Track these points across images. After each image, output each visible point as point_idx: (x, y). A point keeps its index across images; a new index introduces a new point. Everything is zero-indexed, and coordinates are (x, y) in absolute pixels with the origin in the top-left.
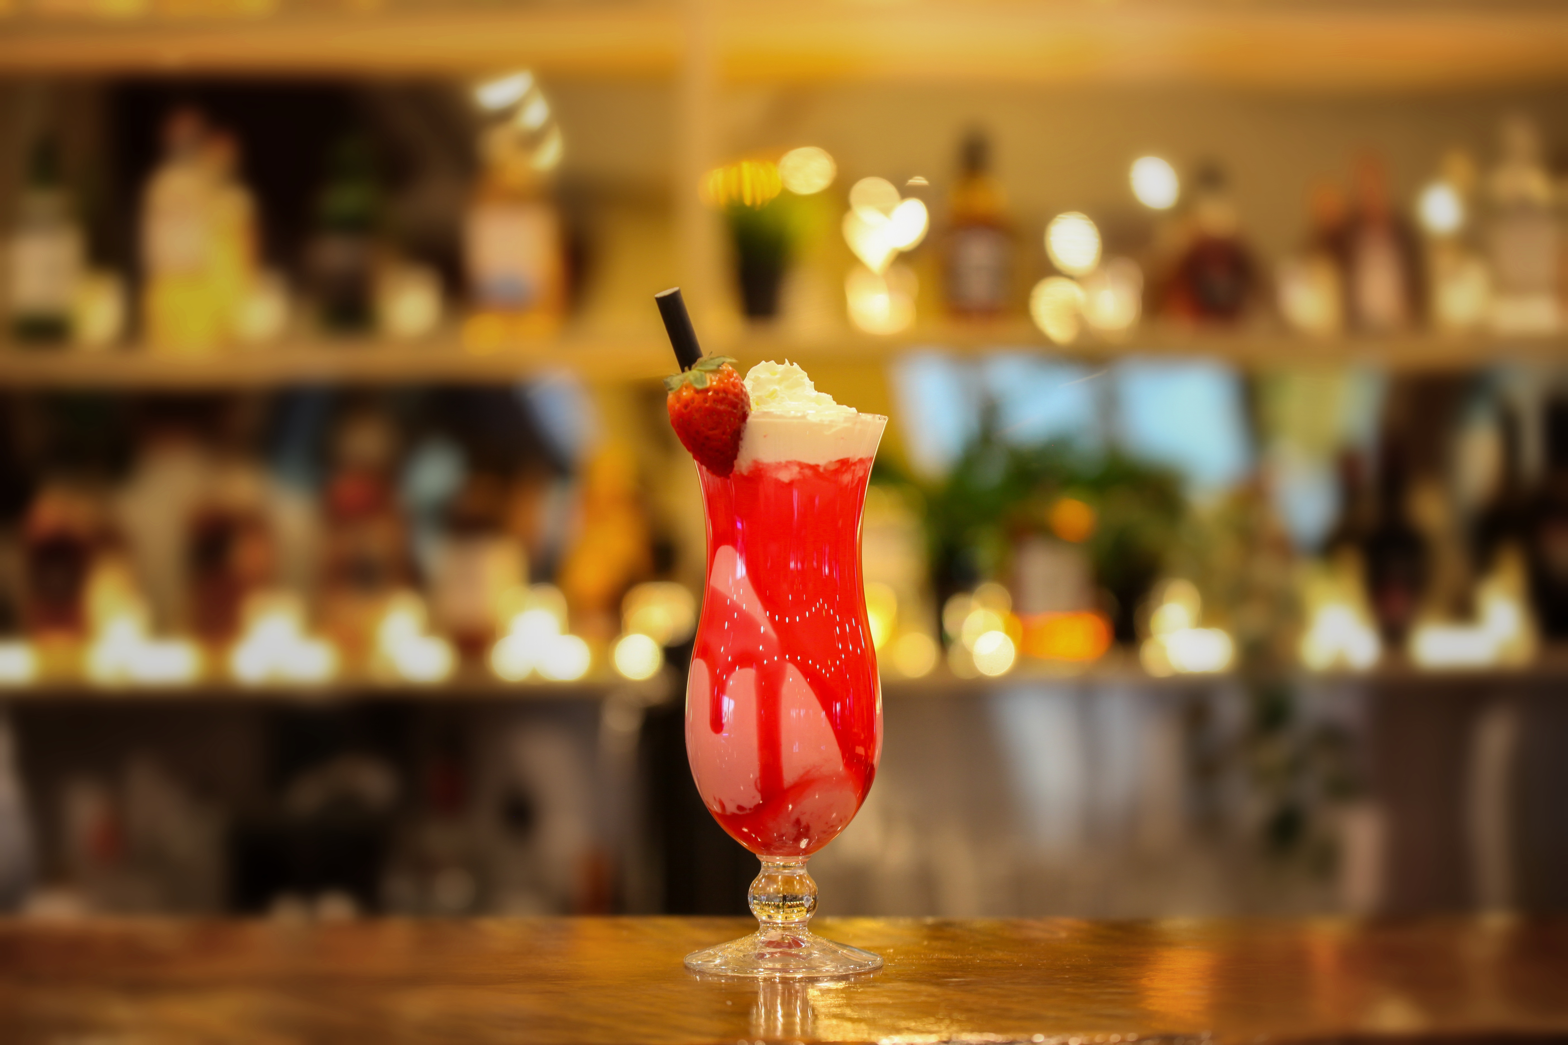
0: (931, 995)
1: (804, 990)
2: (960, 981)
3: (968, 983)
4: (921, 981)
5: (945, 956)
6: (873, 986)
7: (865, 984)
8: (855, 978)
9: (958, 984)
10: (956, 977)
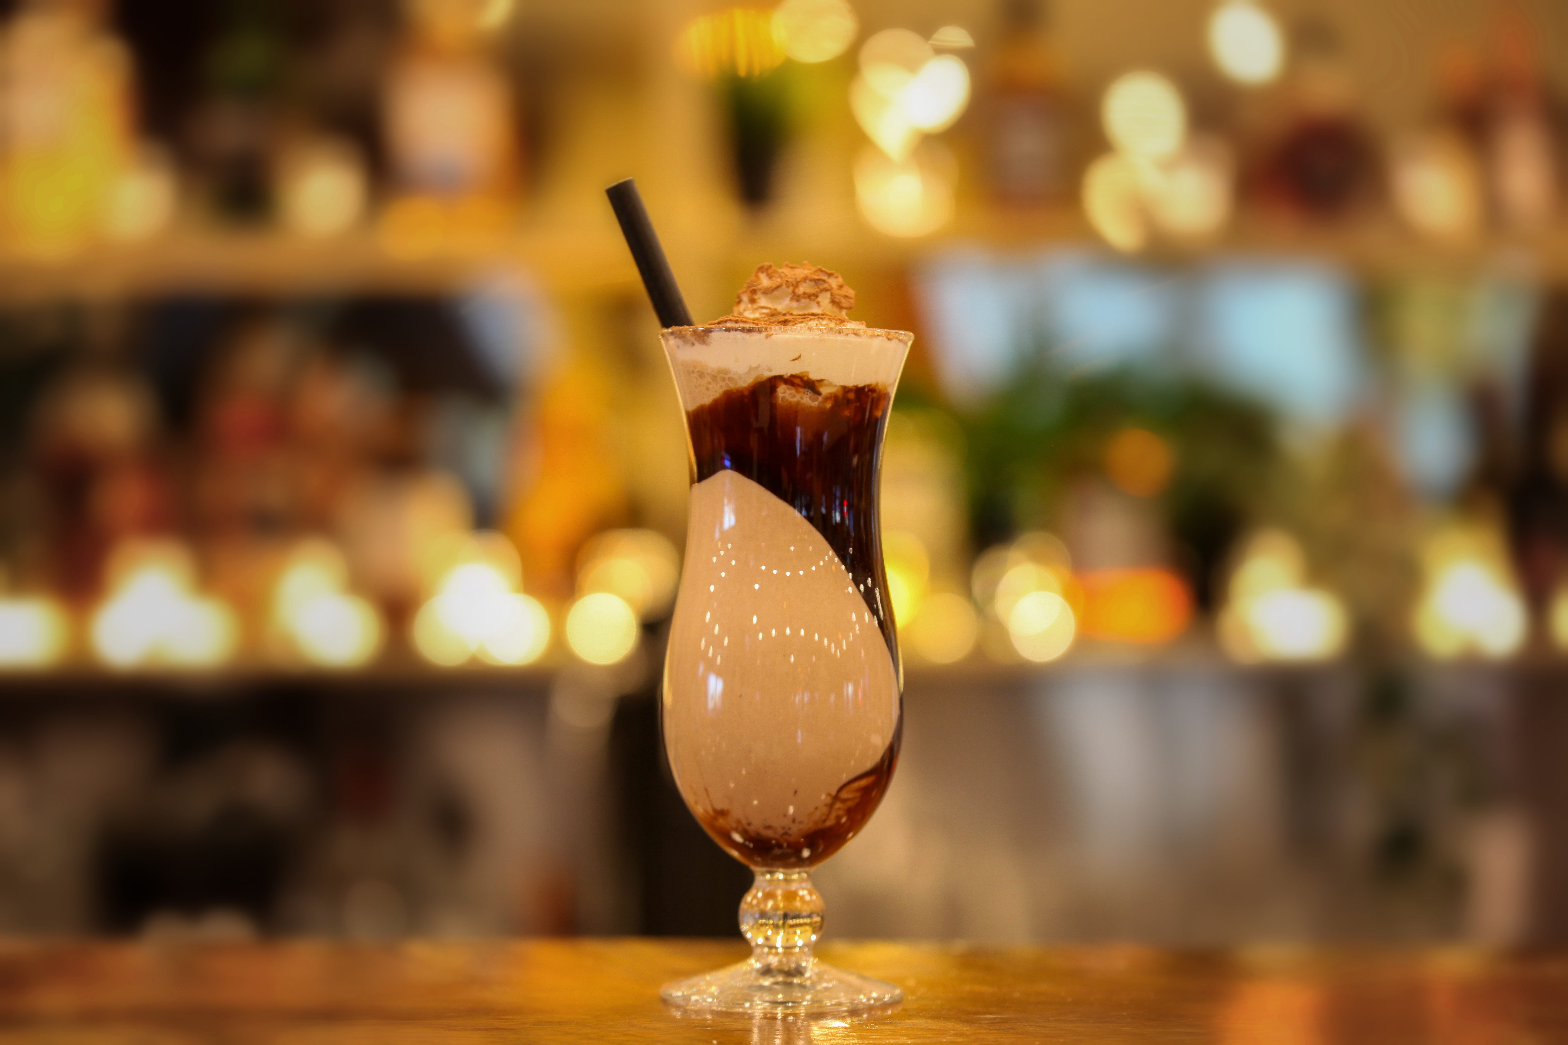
0: (961, 1035)
1: (808, 1028)
2: (995, 1019)
3: (1004, 1021)
4: (946, 1018)
5: (977, 988)
6: (890, 1024)
7: (882, 1021)
8: (869, 1013)
9: (992, 1022)
10: (991, 1013)
